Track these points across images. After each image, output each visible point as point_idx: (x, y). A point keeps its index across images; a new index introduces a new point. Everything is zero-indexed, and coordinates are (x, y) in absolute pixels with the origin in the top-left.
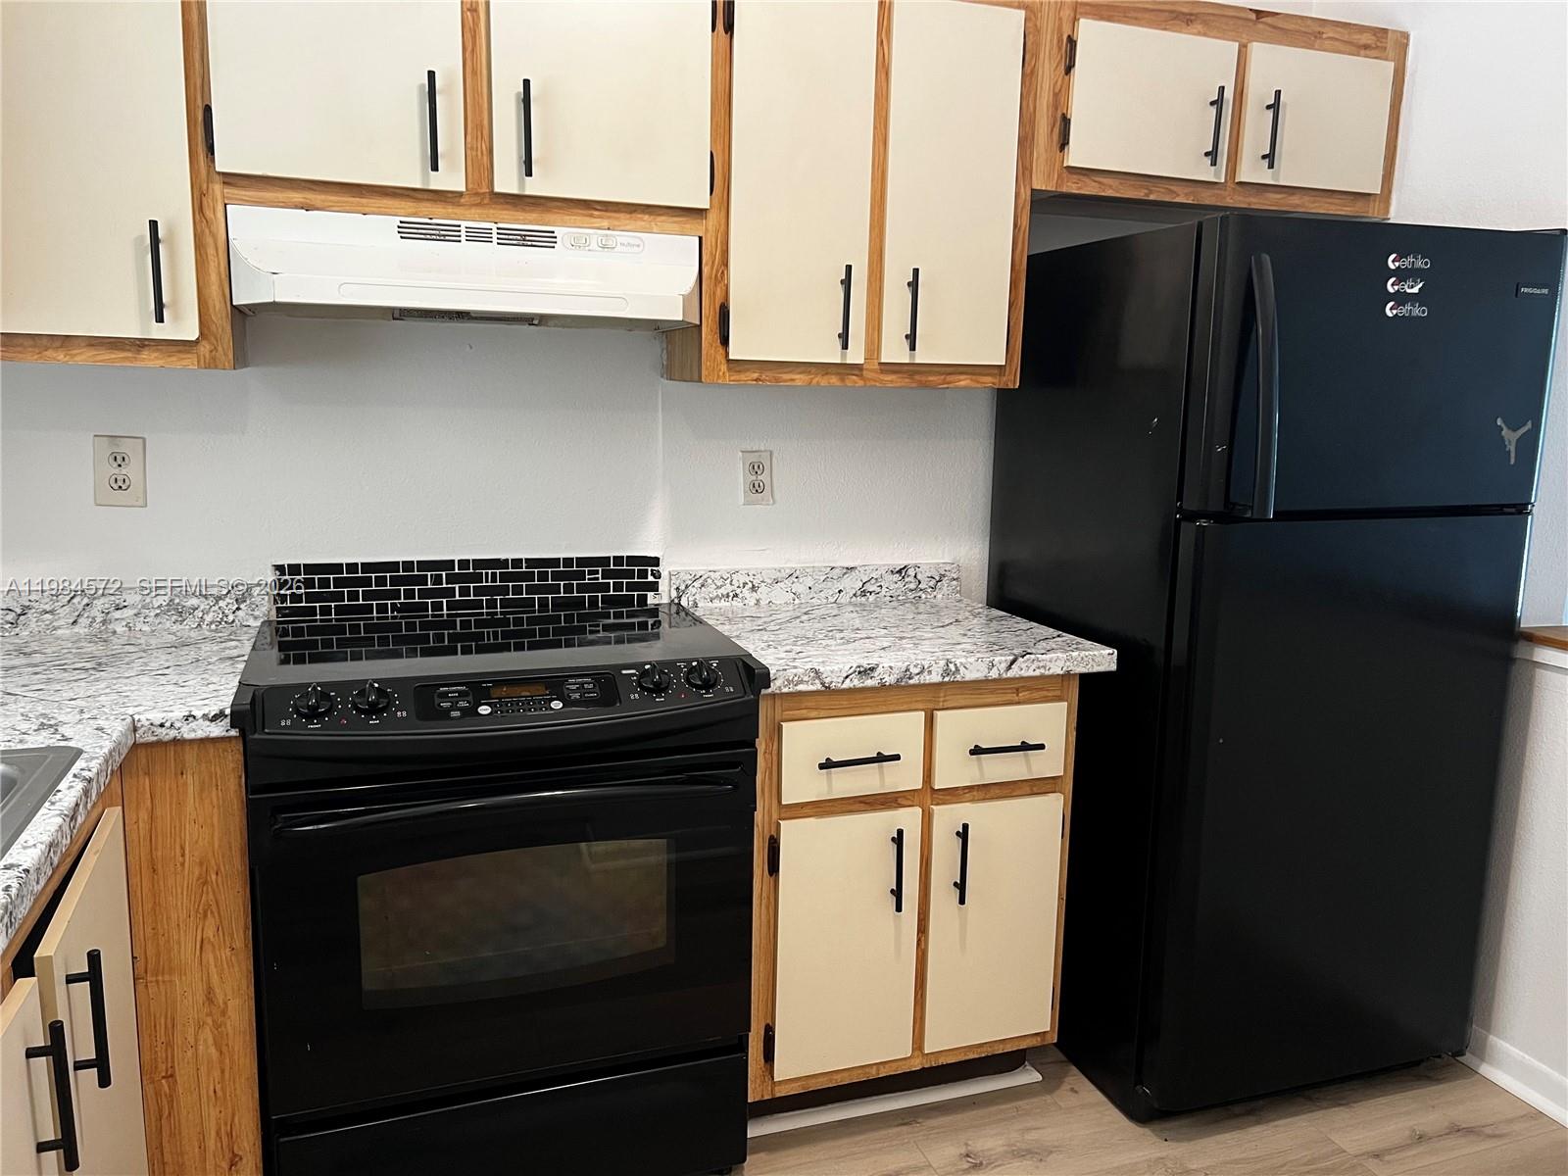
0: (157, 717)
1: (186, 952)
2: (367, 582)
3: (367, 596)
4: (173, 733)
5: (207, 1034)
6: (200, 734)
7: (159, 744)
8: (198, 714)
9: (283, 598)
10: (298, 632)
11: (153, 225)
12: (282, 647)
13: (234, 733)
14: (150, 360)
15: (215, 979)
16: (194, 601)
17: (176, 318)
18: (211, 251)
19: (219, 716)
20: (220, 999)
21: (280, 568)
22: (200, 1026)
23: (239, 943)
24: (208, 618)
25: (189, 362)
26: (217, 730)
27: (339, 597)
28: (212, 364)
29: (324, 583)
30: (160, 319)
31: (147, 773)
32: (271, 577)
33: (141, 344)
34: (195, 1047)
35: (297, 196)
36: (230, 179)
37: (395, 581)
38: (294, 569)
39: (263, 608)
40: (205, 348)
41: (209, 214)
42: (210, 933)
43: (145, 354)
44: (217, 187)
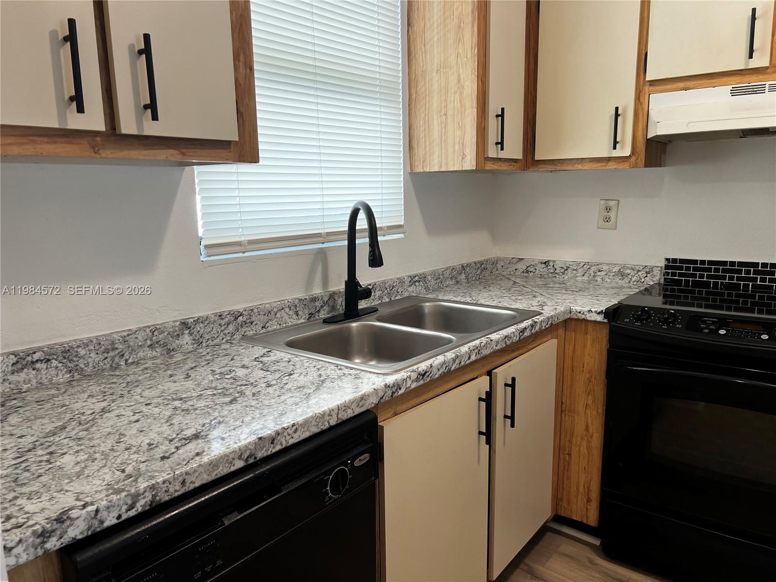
0: (579, 309)
1: (580, 408)
2: (709, 270)
3: (708, 277)
4: (583, 316)
5: (584, 444)
6: (593, 319)
7: (578, 320)
8: (593, 310)
9: (668, 274)
10: (673, 290)
11: (617, 109)
12: (665, 296)
13: (606, 321)
14: (612, 166)
15: (590, 422)
16: (628, 271)
17: (622, 147)
18: (641, 116)
19: (599, 313)
20: (591, 430)
21: (668, 260)
22: (582, 439)
23: (600, 411)
24: (634, 279)
25: (626, 166)
26: (600, 318)
27: (694, 276)
28: (635, 166)
29: (688, 269)
30: (615, 148)
31: (574, 331)
32: (663, 263)
33: (609, 159)
34: (580, 446)
35: (681, 85)
36: (653, 83)
37: (724, 271)
38: (675, 260)
39: (657, 277)
40: (633, 159)
41: (642, 100)
42: (590, 402)
43: (610, 163)
44: (647, 88)
